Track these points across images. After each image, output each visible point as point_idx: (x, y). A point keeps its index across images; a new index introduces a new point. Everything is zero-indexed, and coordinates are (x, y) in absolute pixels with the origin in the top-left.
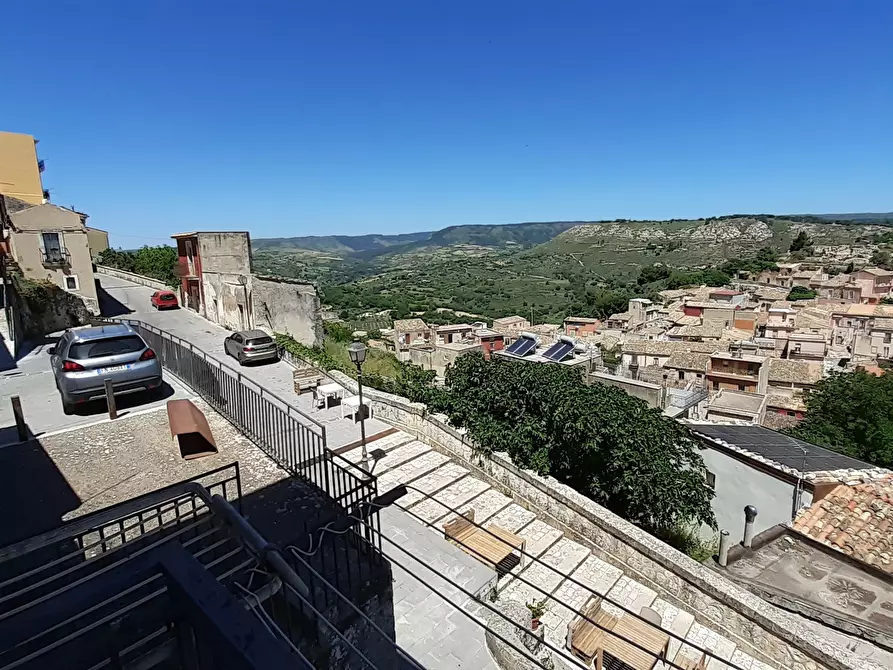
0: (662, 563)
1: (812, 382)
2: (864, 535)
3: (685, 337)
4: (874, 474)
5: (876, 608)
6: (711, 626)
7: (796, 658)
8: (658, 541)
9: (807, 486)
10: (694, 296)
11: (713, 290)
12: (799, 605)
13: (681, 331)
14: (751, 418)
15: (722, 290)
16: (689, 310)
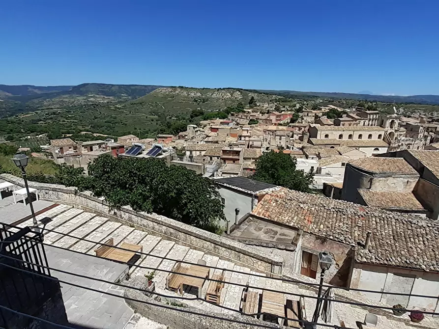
0: (205, 239)
1: (258, 157)
2: (274, 211)
3: (212, 142)
4: (276, 188)
5: (278, 236)
6: (225, 259)
7: (254, 262)
8: (203, 231)
9: (256, 197)
10: (214, 123)
11: (222, 120)
12: (255, 242)
13: (210, 139)
14: (237, 174)
15: (225, 120)
16: (213, 130)
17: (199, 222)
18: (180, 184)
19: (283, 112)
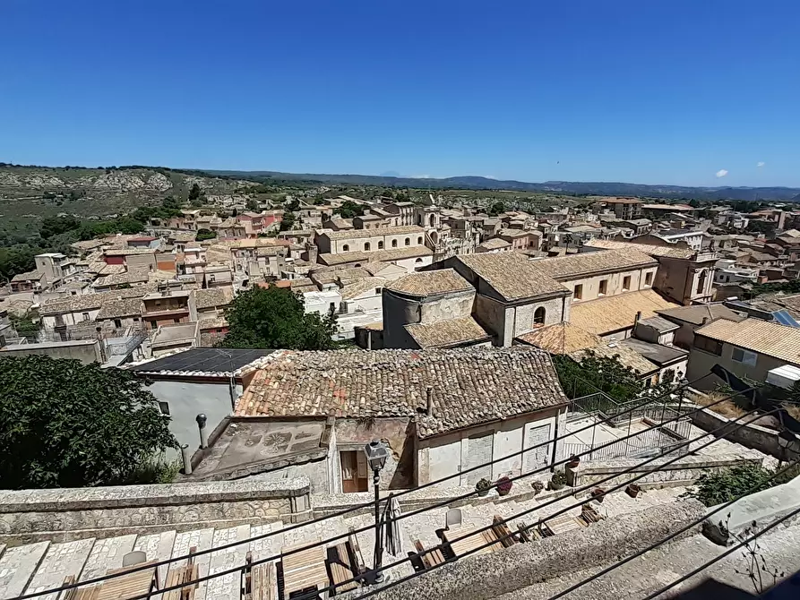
1: (228, 302)
2: (278, 398)
3: (112, 286)
4: (275, 355)
5: (293, 441)
6: (190, 528)
7: (256, 507)
8: (124, 488)
9: (238, 380)
10: (111, 244)
11: (130, 237)
12: (250, 469)
13: (107, 281)
14: (190, 344)
15: (138, 236)
16: (108, 259)
17: (109, 471)
18: (39, 400)
19: (264, 212)
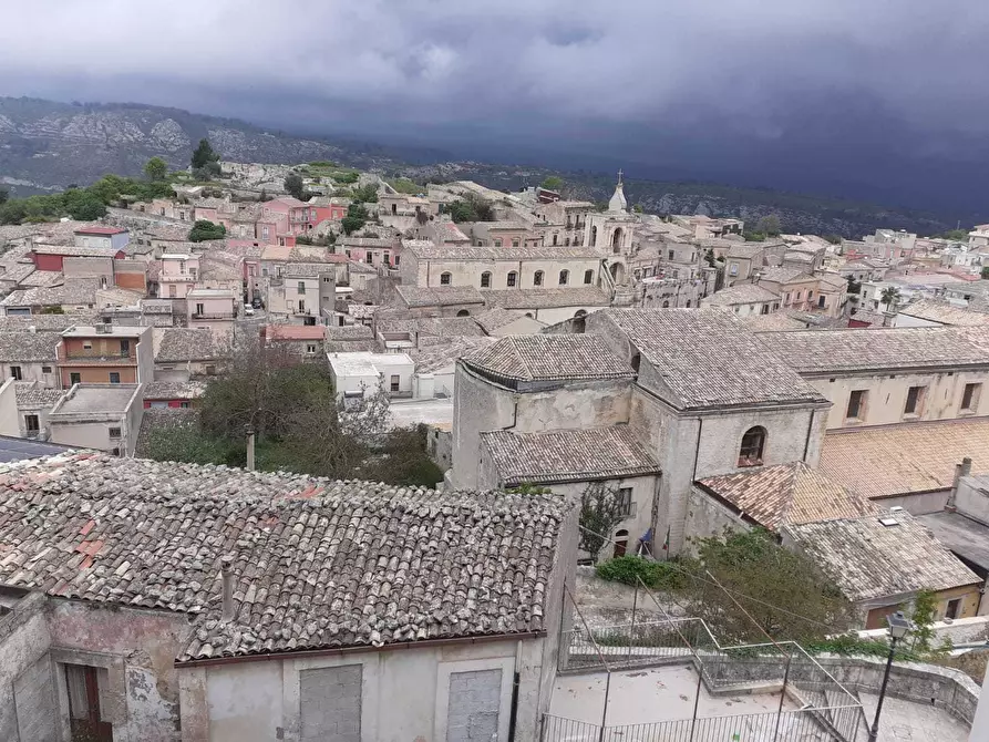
3: (36, 308)
10: (49, 235)
11: (82, 225)
13: (28, 298)
15: (94, 225)
16: (41, 261)
19: (313, 200)
